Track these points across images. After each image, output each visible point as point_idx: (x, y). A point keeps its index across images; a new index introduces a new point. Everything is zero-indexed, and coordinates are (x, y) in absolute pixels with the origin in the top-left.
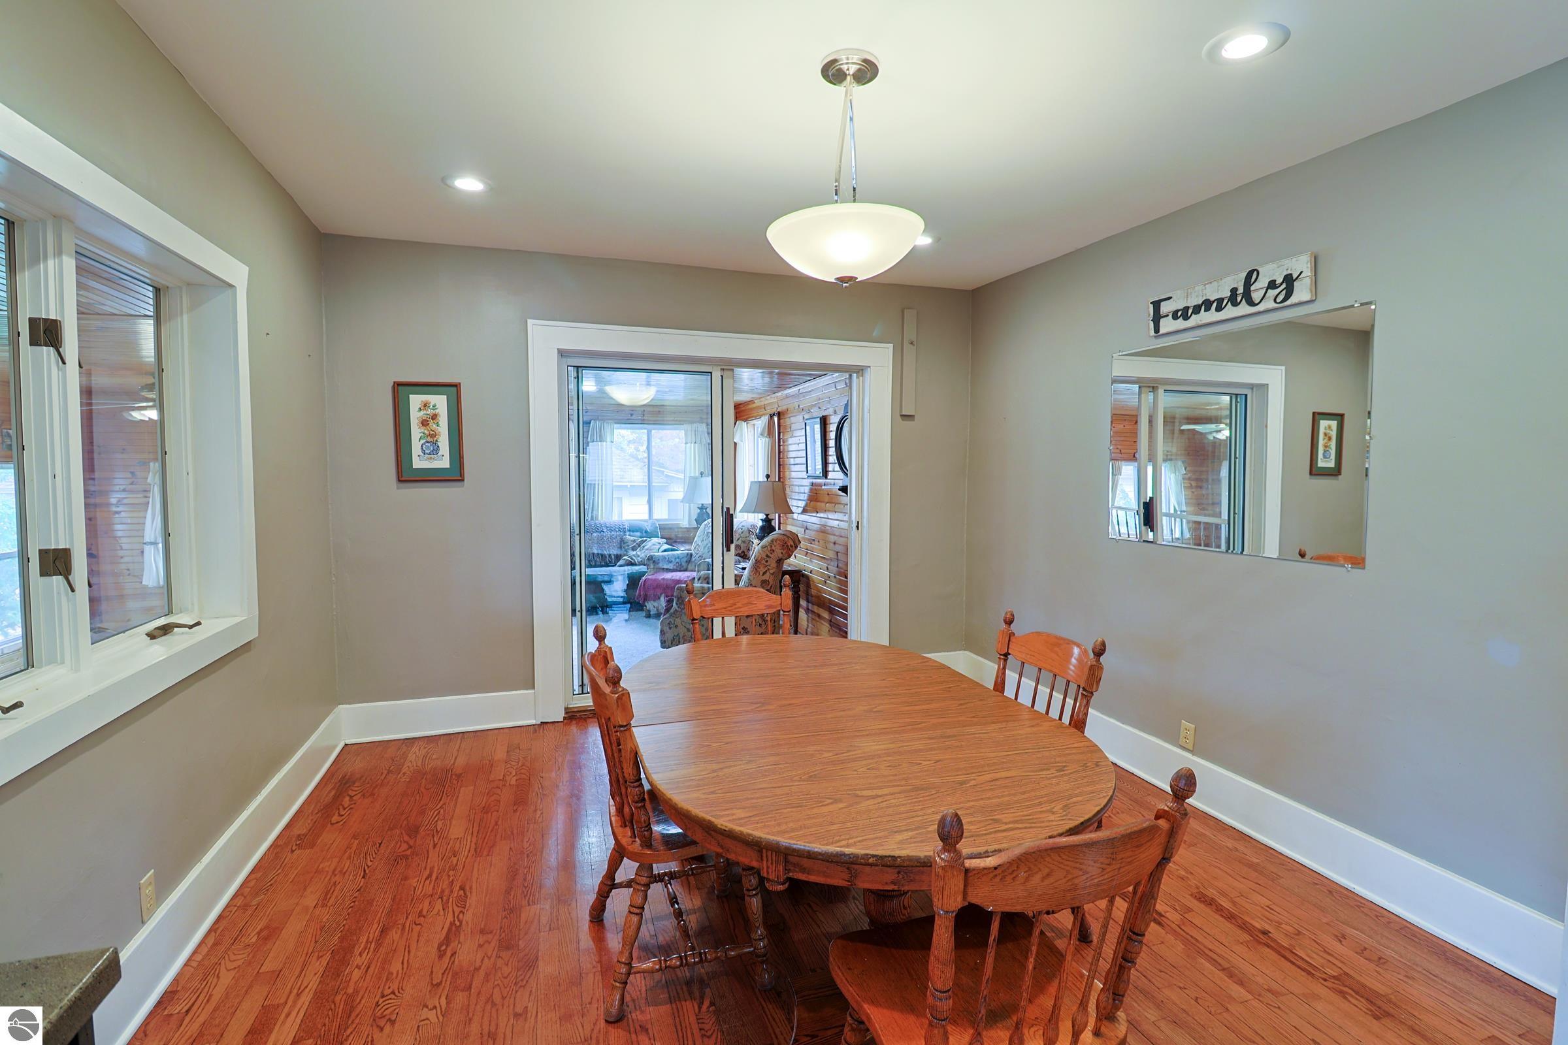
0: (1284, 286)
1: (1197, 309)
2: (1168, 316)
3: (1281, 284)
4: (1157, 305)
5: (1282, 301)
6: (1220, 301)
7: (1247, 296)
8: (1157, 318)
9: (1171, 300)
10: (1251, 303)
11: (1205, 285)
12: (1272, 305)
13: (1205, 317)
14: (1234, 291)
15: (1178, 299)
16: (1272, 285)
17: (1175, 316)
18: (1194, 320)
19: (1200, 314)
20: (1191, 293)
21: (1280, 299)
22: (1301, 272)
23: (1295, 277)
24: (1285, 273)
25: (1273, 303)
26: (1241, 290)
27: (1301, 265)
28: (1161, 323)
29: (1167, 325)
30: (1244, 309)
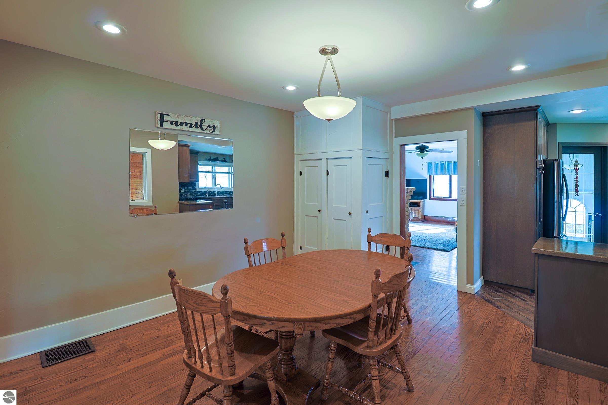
0: (213, 128)
1: (181, 124)
2: (168, 122)
3: (212, 127)
4: (162, 115)
5: (213, 132)
6: (191, 125)
7: (201, 126)
8: (162, 121)
9: (169, 116)
10: (202, 129)
11: (185, 116)
12: (209, 132)
13: (184, 127)
14: (196, 123)
15: (173, 117)
16: (209, 126)
17: (171, 123)
18: (179, 127)
19: (183, 126)
20: (179, 117)
21: (211, 131)
22: (218, 126)
23: (216, 126)
24: (213, 124)
25: (209, 131)
26: (199, 124)
27: (217, 124)
28: (164, 124)
29: (166, 125)
30: (199, 130)
